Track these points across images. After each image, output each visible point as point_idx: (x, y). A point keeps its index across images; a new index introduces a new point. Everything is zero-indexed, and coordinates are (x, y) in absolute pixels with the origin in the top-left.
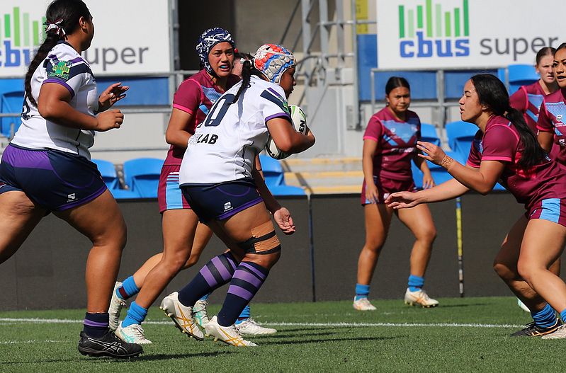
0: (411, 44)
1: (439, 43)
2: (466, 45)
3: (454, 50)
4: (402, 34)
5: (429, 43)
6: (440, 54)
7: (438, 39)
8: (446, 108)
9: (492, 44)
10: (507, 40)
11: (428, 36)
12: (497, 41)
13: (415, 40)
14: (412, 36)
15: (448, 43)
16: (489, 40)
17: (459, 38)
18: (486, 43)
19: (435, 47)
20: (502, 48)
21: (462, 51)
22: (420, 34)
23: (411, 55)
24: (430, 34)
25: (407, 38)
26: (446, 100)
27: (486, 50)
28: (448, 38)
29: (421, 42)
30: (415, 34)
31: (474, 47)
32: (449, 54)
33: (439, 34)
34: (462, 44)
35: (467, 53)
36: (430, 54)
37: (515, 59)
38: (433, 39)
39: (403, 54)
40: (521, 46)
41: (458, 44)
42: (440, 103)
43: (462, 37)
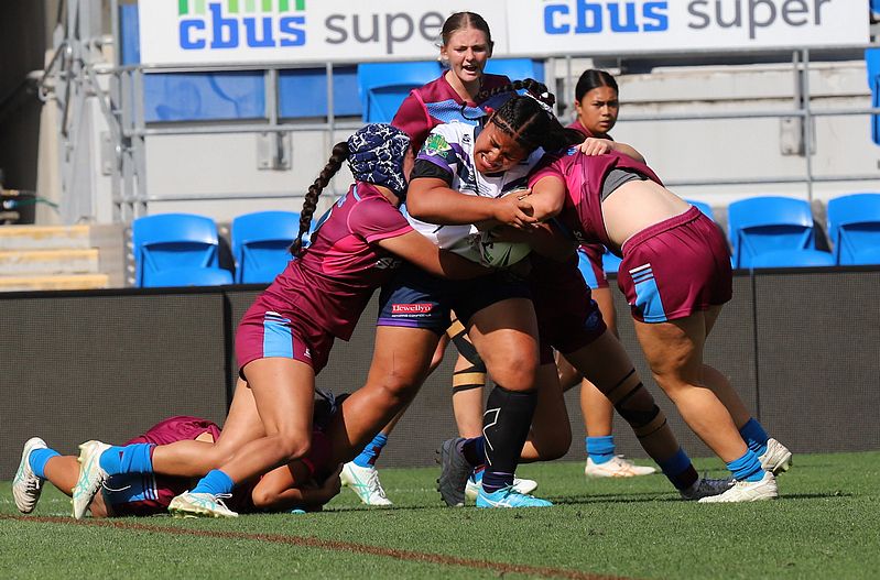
0: (200, 25)
1: (250, 23)
2: (300, 27)
3: (277, 35)
4: (183, 8)
5: (233, 24)
6: (252, 42)
7: (249, 15)
8: (280, 135)
9: (347, 25)
10: (375, 18)
11: (230, 11)
12: (356, 19)
13: (208, 18)
14: (203, 12)
15: (267, 22)
16: (342, 18)
17: (285, 14)
18: (335, 23)
19: (242, 30)
20: (366, 31)
21: (293, 38)
22: (216, 8)
23: (200, 44)
24: (234, 7)
25: (191, 16)
26: (280, 121)
27: (337, 36)
28: (267, 15)
29: (218, 22)
30: (207, 7)
31: (315, 30)
32: (268, 42)
33: (250, 6)
34: (292, 25)
35: (301, 39)
36: (233, 43)
37: (390, 51)
38: (240, 16)
39: (185, 44)
40: (400, 28)
41: (284, 24)
42: (273, 125)
43: (292, 12)
